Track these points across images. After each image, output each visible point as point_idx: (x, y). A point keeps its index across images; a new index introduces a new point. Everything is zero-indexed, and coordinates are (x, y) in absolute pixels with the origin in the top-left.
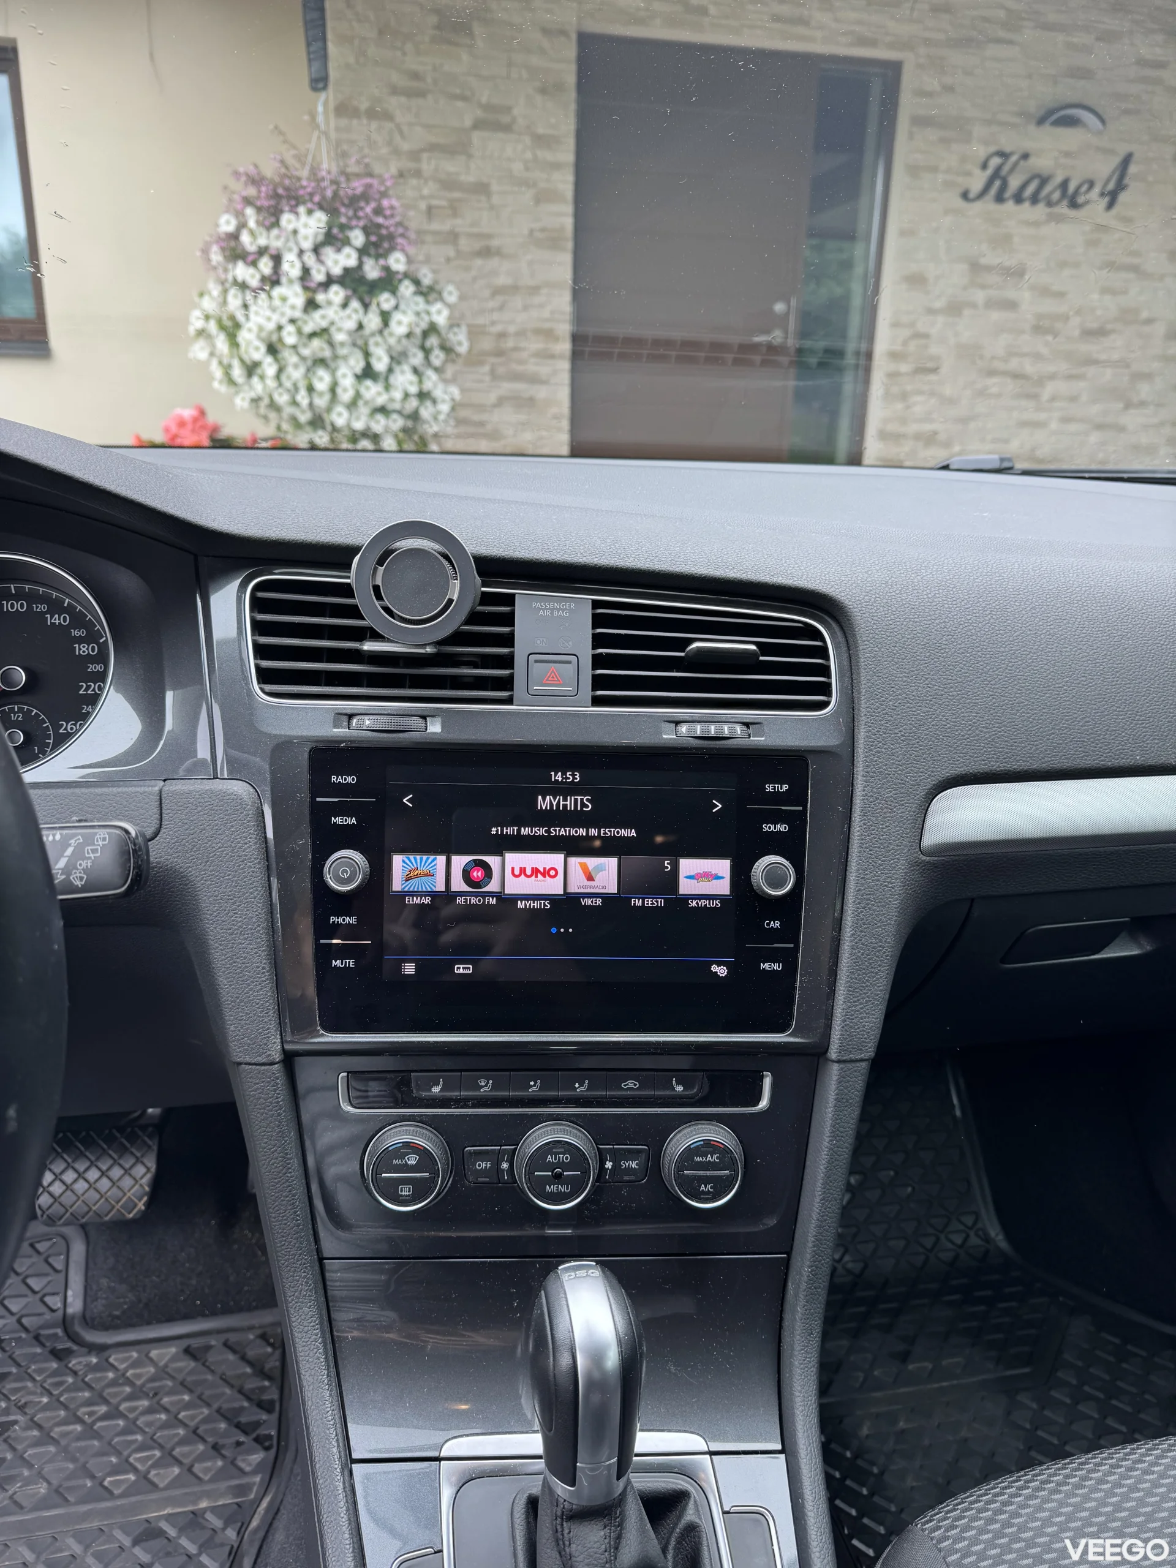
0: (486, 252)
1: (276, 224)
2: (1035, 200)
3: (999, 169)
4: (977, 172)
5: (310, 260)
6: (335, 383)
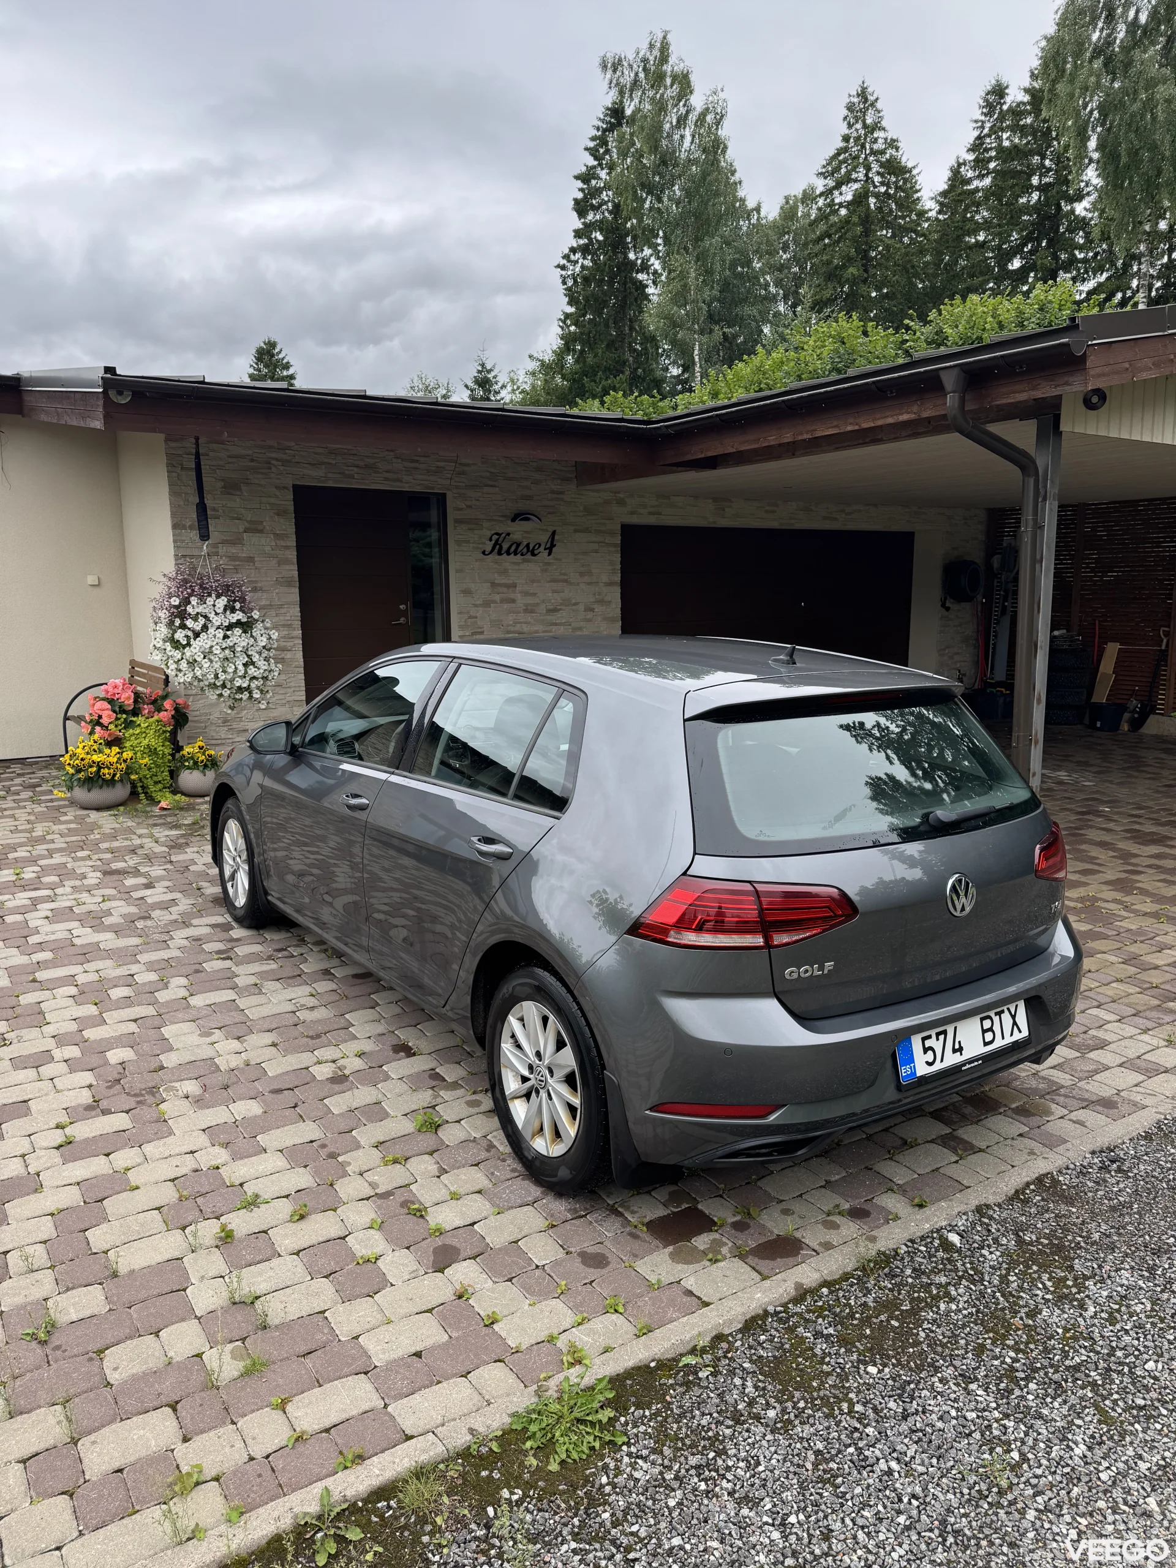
1: (204, 603)
2: (516, 553)
3: (497, 540)
4: (488, 542)
5: (222, 617)
6: (236, 668)
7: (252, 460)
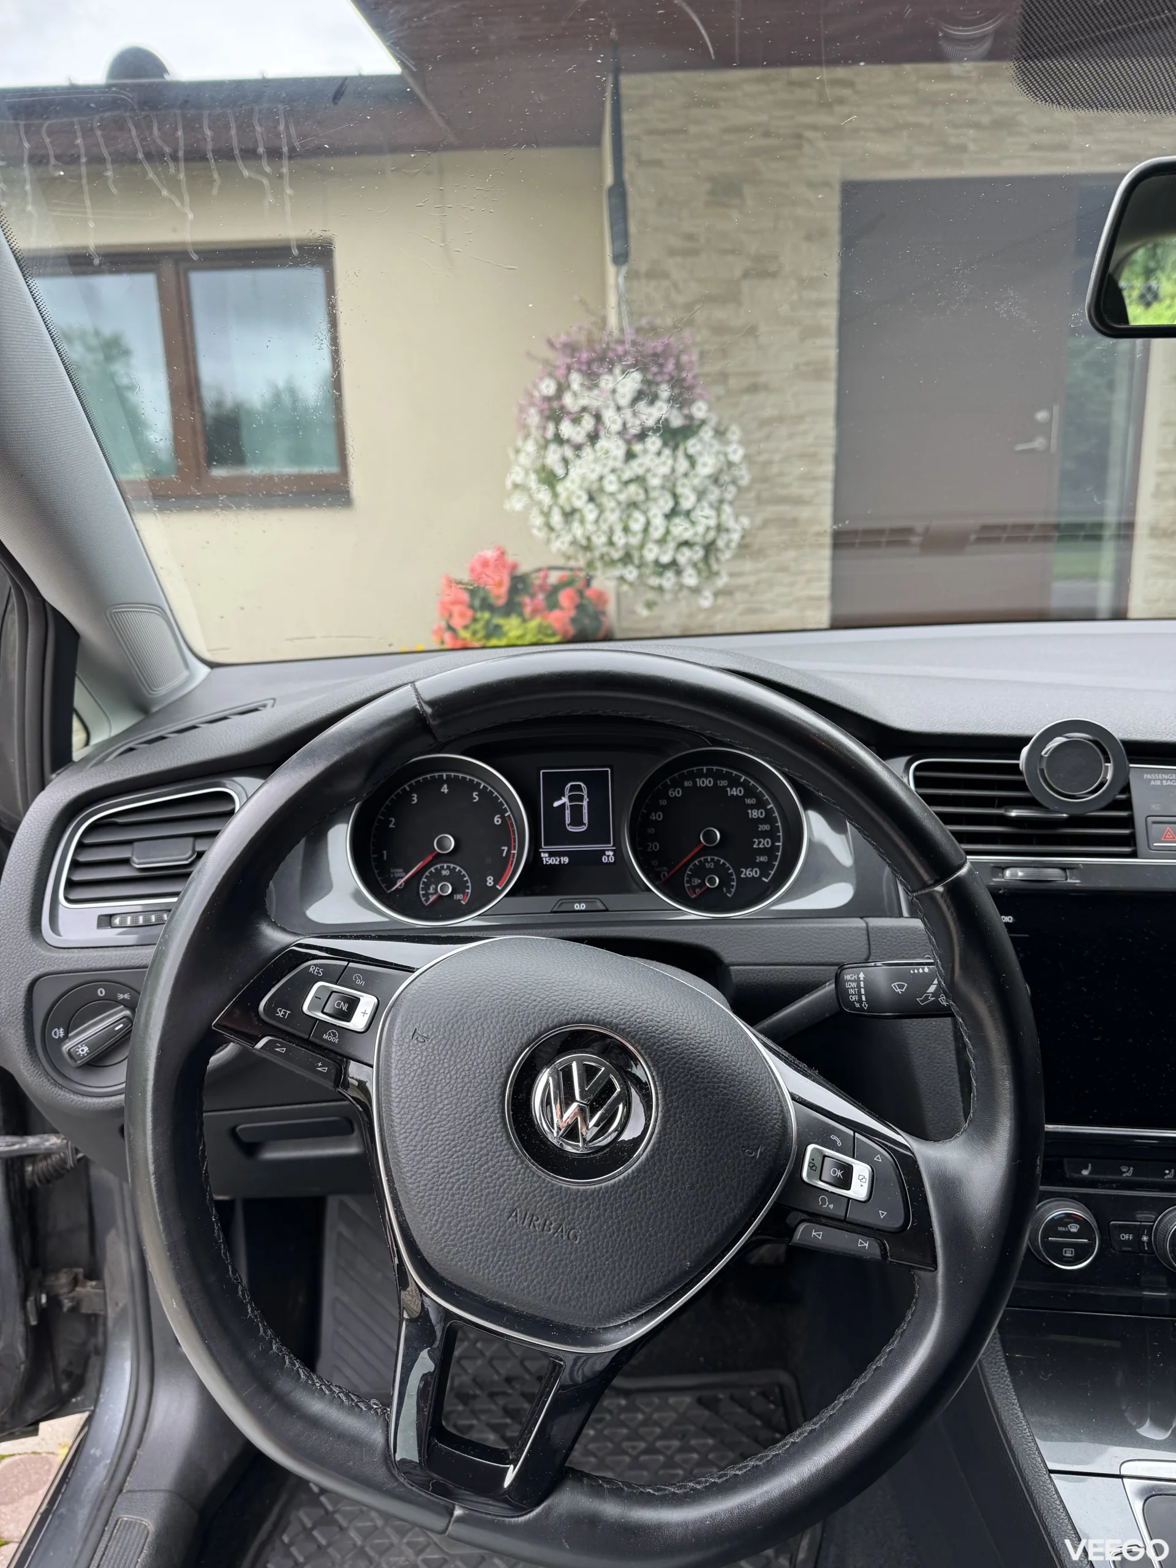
0: (754, 389)
1: (596, 386)
5: (628, 414)
6: (648, 523)
7: (767, 134)
